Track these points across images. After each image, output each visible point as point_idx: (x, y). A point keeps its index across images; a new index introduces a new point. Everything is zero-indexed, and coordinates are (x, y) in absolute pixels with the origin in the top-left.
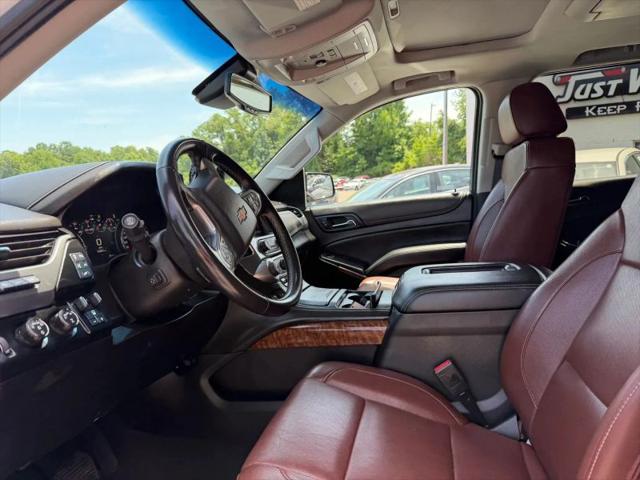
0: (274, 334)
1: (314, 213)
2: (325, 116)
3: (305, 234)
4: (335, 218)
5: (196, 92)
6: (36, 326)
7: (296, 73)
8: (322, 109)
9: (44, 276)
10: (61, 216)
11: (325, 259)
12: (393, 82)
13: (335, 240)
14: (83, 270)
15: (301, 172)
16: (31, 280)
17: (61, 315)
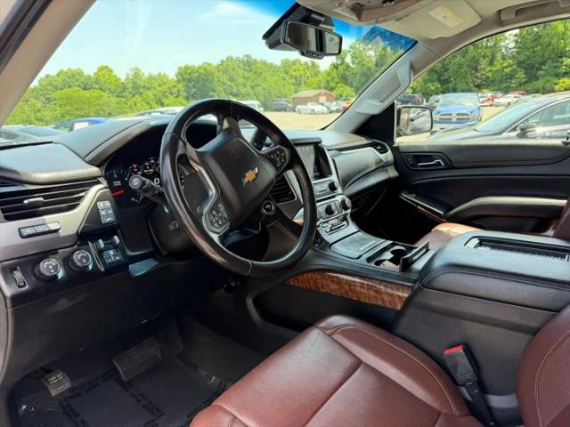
0: (305, 275)
1: (402, 150)
2: (420, 48)
3: (386, 170)
4: (420, 156)
7: (364, 13)
8: (416, 42)
9: (67, 222)
11: (405, 196)
12: (500, 11)
13: (419, 180)
14: (108, 216)
15: (392, 106)
16: (53, 227)
17: (77, 256)
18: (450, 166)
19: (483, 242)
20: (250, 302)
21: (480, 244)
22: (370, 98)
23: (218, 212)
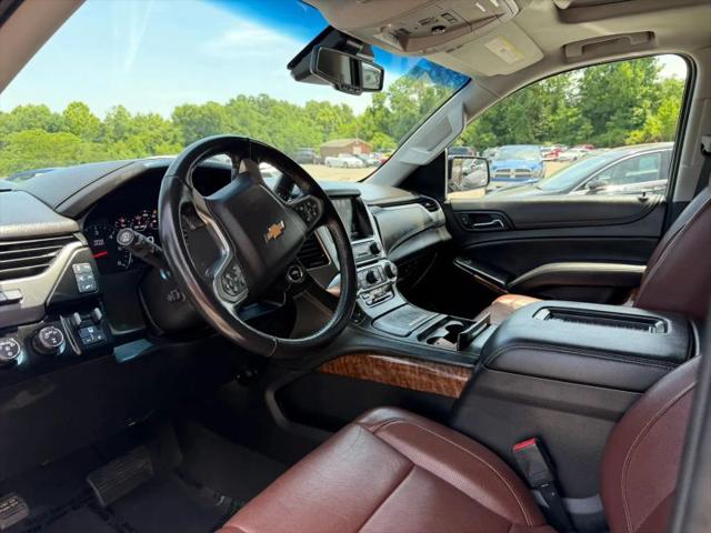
0: (342, 358)
1: (454, 207)
2: (474, 88)
3: (437, 232)
4: (477, 215)
5: (292, 65)
6: (4, 347)
7: (410, 42)
8: (470, 79)
9: (32, 290)
10: (84, 219)
11: (459, 263)
12: (564, 46)
13: (476, 243)
14: (86, 282)
15: (442, 155)
16: (12, 296)
17: (45, 334)
18: (511, 227)
19: (554, 313)
20: (270, 397)
21: (551, 316)
22: (418, 145)
23: (233, 276)
